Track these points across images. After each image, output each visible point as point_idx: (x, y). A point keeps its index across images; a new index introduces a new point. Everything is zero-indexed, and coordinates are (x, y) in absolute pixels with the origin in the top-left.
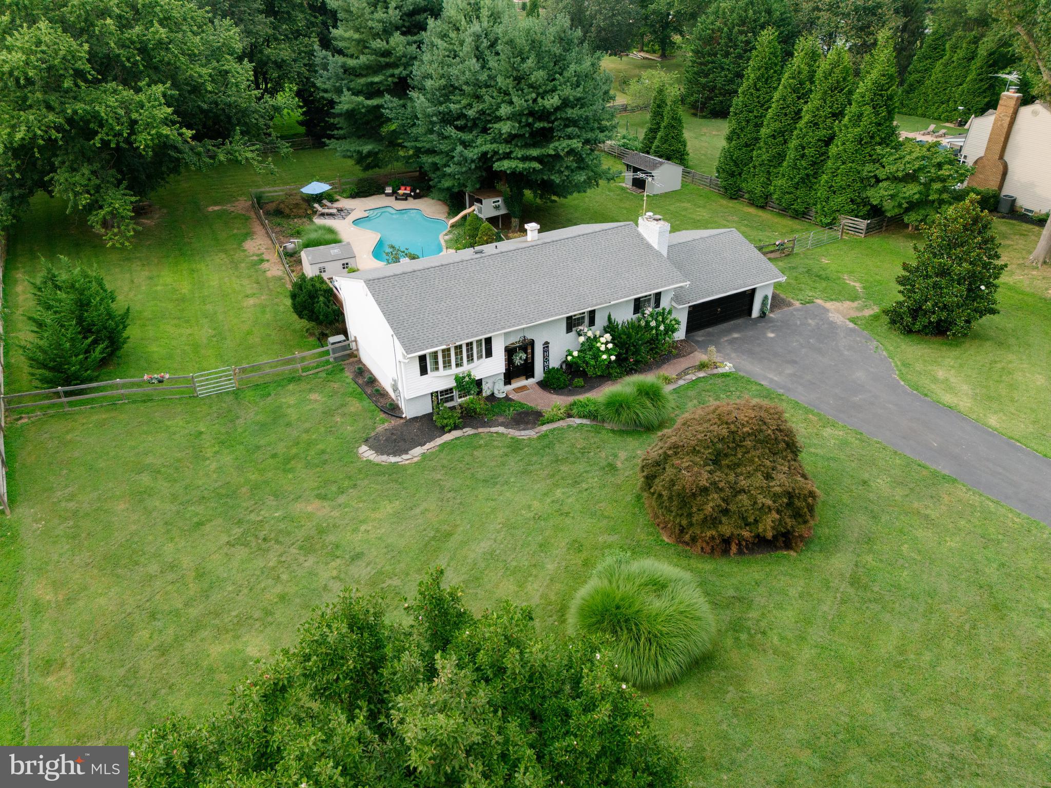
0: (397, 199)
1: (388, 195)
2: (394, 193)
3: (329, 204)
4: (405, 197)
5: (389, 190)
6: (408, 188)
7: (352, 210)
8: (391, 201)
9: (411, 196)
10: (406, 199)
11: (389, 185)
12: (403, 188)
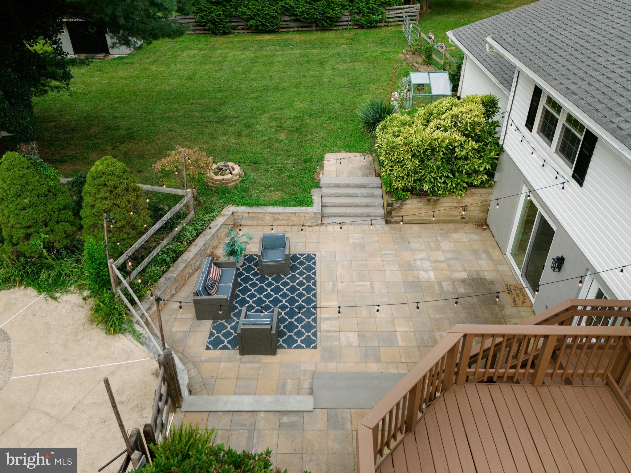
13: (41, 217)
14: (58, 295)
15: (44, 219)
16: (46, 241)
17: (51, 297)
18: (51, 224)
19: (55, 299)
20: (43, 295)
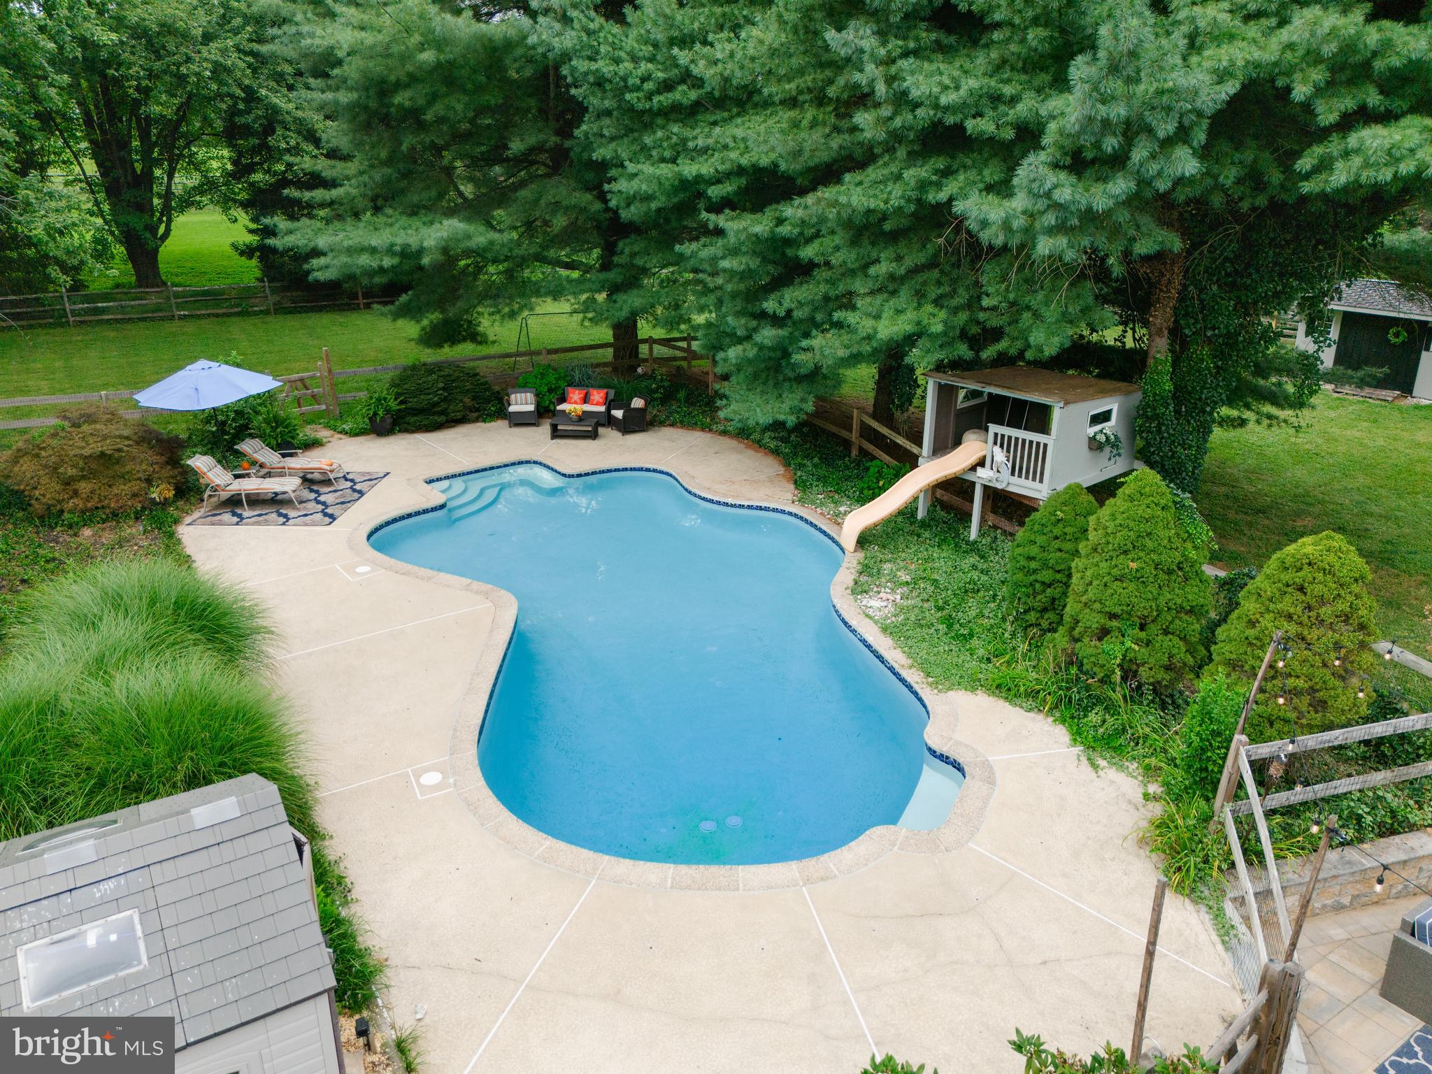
0: (556, 434)
1: (519, 421)
2: (543, 412)
3: (270, 457)
4: (589, 428)
5: (522, 403)
6: (597, 395)
7: (373, 479)
8: (536, 441)
9: (609, 421)
10: (593, 435)
11: (524, 387)
12: (576, 395)
13: (1142, 608)
14: (1103, 763)
15: (1146, 613)
16: (1130, 655)
17: (1089, 759)
18: (1153, 629)
19: (1095, 767)
20: (1079, 749)
